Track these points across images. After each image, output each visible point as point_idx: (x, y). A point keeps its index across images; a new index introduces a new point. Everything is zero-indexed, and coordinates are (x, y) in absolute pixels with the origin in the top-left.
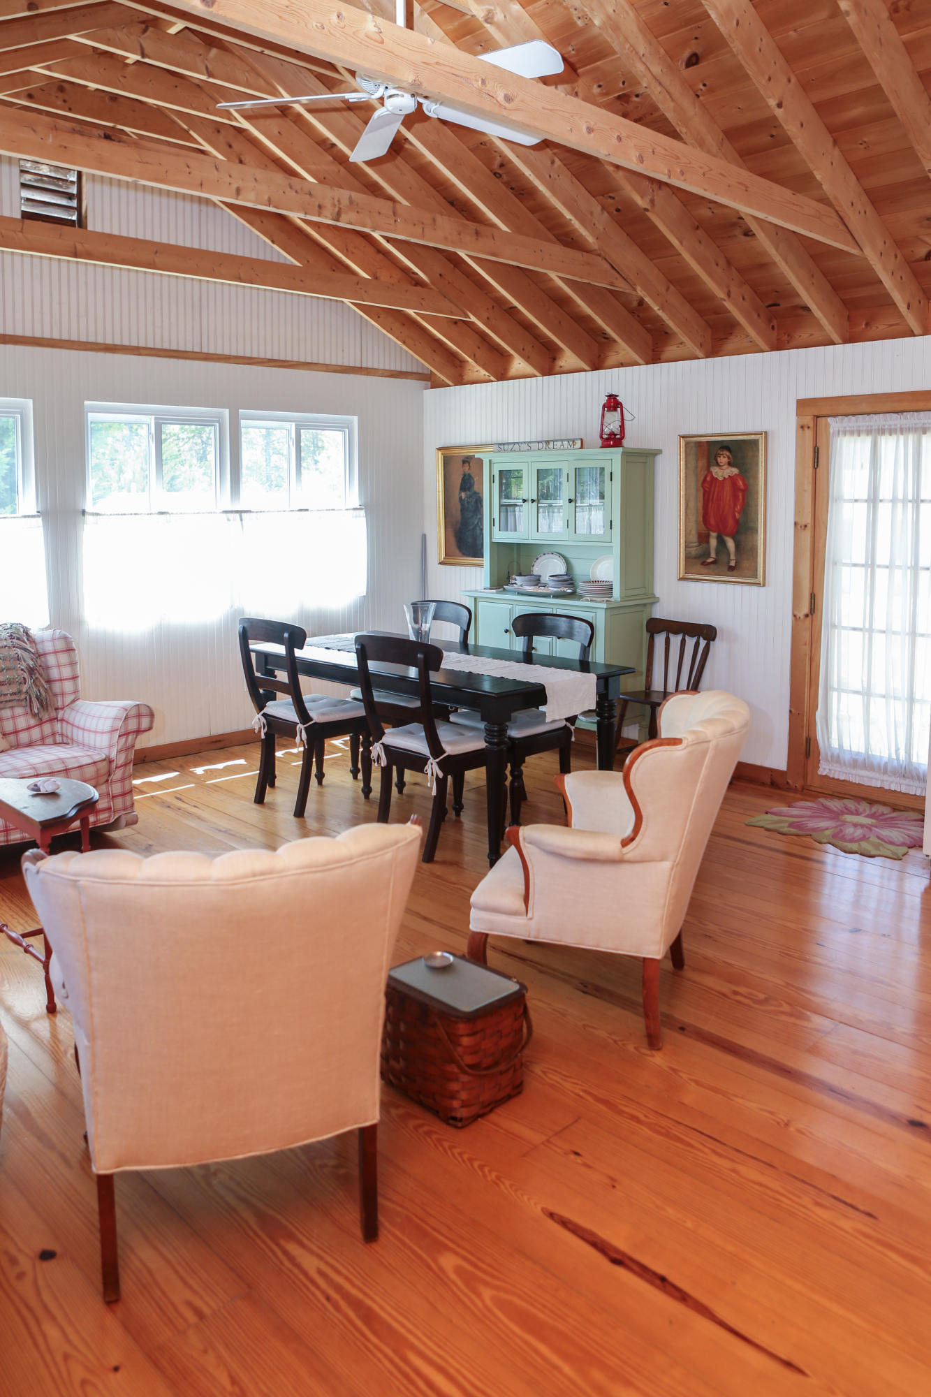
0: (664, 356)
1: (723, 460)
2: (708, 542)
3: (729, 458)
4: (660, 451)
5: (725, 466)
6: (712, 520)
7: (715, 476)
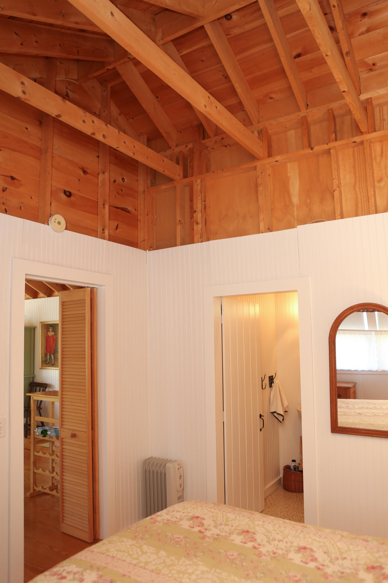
1: (51, 330)
2: (47, 356)
4: (36, 327)
5: (51, 332)
6: (48, 349)
7: (49, 335)
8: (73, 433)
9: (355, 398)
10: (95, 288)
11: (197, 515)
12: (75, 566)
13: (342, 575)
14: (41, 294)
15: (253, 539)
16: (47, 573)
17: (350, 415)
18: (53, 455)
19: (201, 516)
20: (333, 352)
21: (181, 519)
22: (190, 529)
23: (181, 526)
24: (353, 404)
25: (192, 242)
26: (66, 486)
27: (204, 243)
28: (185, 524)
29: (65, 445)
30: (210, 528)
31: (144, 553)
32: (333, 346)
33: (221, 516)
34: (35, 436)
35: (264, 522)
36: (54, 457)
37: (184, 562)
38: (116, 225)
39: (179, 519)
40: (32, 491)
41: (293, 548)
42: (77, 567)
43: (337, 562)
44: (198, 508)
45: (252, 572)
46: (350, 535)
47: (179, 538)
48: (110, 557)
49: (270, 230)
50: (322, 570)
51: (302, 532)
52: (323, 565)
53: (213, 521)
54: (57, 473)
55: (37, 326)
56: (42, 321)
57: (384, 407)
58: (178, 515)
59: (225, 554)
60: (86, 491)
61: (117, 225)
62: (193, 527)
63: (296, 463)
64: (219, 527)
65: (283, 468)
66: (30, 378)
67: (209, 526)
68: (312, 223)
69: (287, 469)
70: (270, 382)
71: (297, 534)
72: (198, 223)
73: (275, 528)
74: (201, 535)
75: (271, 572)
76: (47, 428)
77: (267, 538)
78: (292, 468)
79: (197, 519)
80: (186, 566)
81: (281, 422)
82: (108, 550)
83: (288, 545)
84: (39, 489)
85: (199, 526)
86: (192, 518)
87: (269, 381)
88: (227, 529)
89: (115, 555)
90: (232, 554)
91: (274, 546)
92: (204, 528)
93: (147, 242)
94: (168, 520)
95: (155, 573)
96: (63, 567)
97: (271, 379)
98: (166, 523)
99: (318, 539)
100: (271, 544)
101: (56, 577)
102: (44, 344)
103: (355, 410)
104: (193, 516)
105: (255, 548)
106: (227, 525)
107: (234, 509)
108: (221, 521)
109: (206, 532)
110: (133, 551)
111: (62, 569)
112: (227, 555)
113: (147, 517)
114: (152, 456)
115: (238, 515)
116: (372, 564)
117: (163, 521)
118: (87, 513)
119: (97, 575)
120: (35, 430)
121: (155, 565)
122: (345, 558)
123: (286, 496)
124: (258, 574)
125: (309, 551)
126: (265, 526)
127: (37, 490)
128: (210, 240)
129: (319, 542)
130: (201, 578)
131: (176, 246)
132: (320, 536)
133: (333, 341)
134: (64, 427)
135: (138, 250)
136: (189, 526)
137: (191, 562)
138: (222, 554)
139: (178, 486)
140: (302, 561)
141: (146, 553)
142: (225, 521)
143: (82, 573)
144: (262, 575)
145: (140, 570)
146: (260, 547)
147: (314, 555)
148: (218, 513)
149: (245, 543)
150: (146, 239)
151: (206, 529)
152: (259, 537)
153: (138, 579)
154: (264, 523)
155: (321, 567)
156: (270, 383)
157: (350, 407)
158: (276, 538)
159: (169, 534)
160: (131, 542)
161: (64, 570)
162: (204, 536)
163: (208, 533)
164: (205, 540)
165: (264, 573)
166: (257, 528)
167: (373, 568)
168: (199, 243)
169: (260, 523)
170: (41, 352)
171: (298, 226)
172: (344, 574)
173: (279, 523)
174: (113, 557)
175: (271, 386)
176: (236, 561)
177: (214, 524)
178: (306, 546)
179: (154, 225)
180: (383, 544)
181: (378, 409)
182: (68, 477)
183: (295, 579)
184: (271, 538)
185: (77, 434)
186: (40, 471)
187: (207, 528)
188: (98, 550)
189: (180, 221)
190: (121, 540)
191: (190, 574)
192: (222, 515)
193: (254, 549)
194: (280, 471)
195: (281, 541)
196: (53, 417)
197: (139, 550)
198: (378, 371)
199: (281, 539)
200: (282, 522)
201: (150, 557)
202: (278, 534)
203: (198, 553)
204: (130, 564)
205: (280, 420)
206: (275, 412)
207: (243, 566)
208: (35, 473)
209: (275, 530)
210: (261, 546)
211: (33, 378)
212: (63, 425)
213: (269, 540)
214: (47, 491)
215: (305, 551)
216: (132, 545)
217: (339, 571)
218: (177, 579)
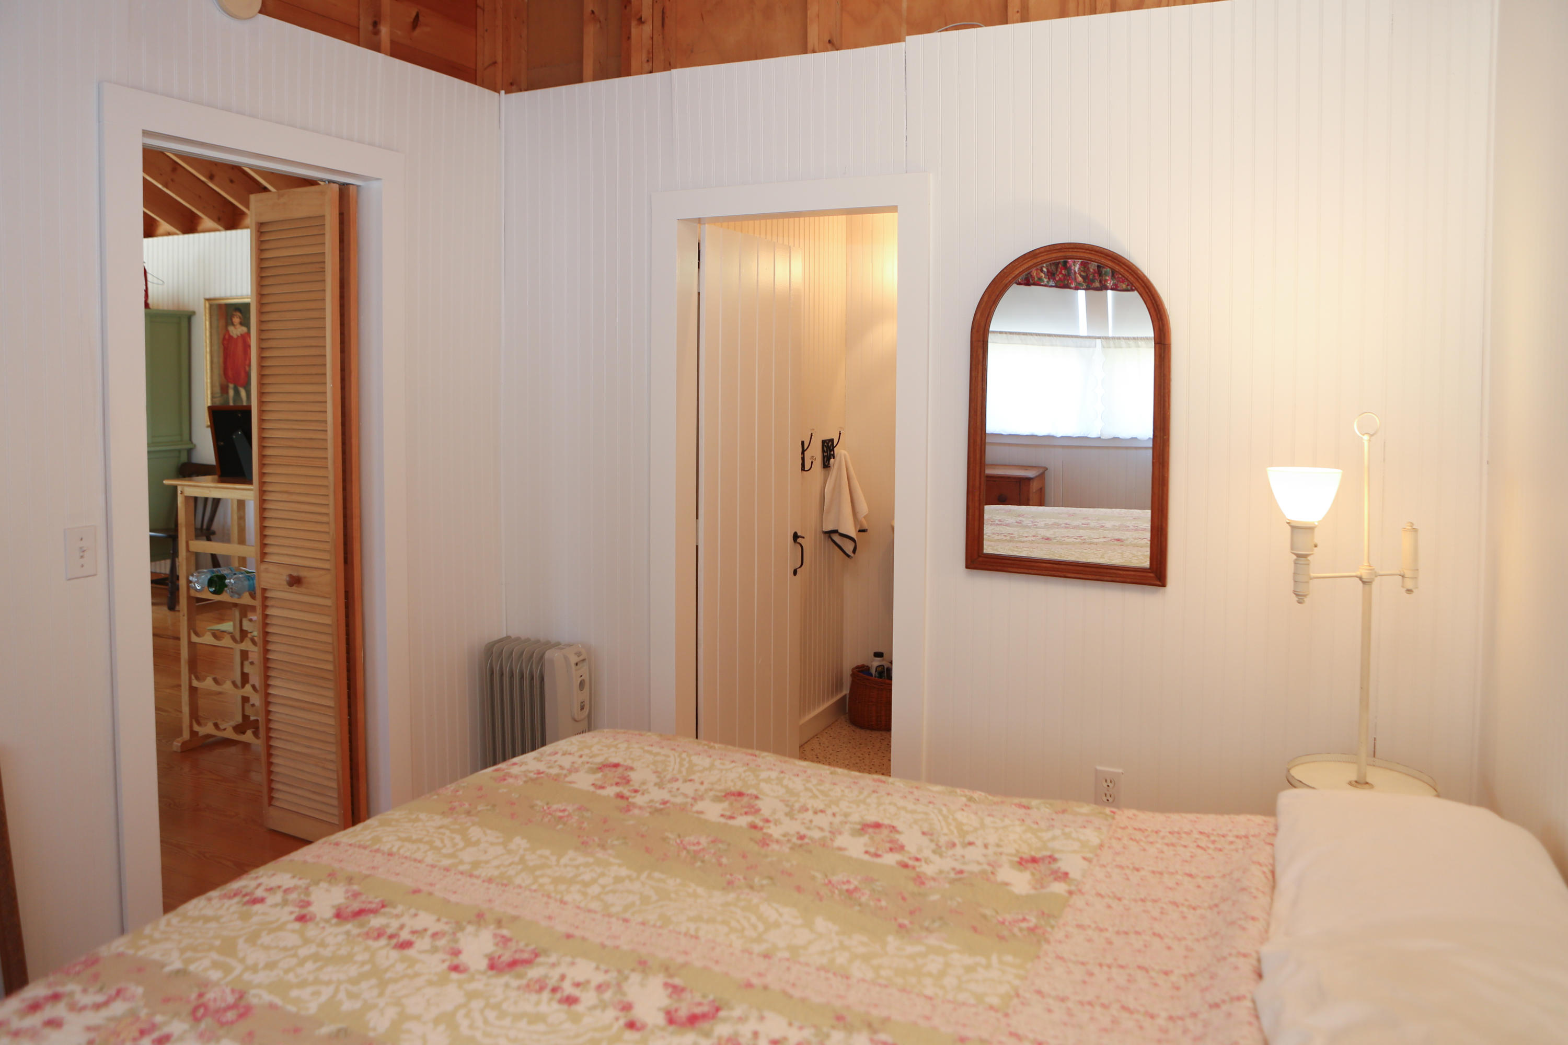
0: (200, 228)
1: (236, 320)
2: (227, 393)
3: (240, 318)
4: (194, 313)
5: (238, 326)
6: (230, 373)
7: (231, 334)
8: (295, 574)
9: (1041, 504)
10: (351, 186)
11: (614, 760)
12: (288, 876)
13: (959, 876)
14: (207, 222)
15: (753, 810)
16: (214, 894)
17: (1023, 542)
18: (242, 641)
19: (626, 764)
20: (980, 367)
21: (573, 770)
22: (593, 792)
23: (573, 785)
24: (1033, 517)
25: (623, 70)
26: (276, 712)
27: (657, 76)
28: (583, 781)
29: (273, 606)
30: (644, 787)
31: (469, 843)
32: (980, 352)
33: (675, 763)
34: (193, 593)
35: (782, 772)
36: (247, 645)
37: (571, 859)
38: (414, 14)
39: (568, 770)
40: (186, 735)
41: (847, 826)
42: (294, 877)
43: (950, 852)
44: (619, 746)
45: (741, 877)
46: (990, 798)
47: (564, 810)
48: (383, 854)
49: (833, 44)
50: (914, 868)
51: (874, 792)
52: (917, 859)
53: (655, 772)
54: (254, 687)
55: (196, 310)
56: (212, 296)
57: (1108, 525)
58: (566, 762)
59: (678, 841)
60: (331, 721)
61: (417, 16)
62: (602, 787)
63: (883, 660)
64: (669, 785)
65: (851, 672)
66: (179, 451)
67: (644, 783)
68: (946, 30)
69: (861, 674)
70: (826, 454)
71: (862, 797)
72: (643, 19)
73: (809, 785)
74: (623, 803)
75: (790, 875)
76: (224, 571)
77: (787, 805)
78: (873, 671)
79: (614, 769)
80: (577, 867)
81: (848, 556)
82: (377, 840)
83: (839, 819)
84: (207, 729)
85: (617, 784)
86: (600, 768)
87: (823, 451)
88: (688, 789)
89: (395, 850)
90: (696, 841)
91: (803, 823)
92: (631, 788)
93: (503, 70)
94: (539, 773)
95: (497, 884)
96: (257, 878)
97: (828, 447)
98: (532, 780)
99: (911, 806)
100: (796, 819)
101: (236, 899)
102: (219, 360)
103: (1037, 530)
104: (605, 763)
105: (754, 827)
106: (691, 780)
107: (711, 747)
108: (675, 772)
109: (634, 797)
110: (442, 841)
111: (253, 884)
112: (684, 842)
113: (486, 767)
114: (508, 635)
115: (720, 759)
116: (1033, 854)
117: (526, 776)
118: (336, 777)
119: (347, 891)
120: (191, 578)
121: (498, 867)
122: (971, 844)
123: (854, 739)
124: (757, 880)
125: (885, 832)
126: (785, 782)
127: (201, 734)
128: (675, 68)
129: (913, 812)
130: (614, 892)
131: (580, 80)
132: (918, 800)
133: (981, 340)
134: (268, 559)
135: (477, 88)
136: (593, 784)
137: (591, 860)
138: (671, 842)
139: (577, 707)
140: (866, 852)
141: (477, 843)
142: (684, 773)
143: (307, 889)
144: (765, 882)
145: (459, 880)
146: (767, 825)
147: (898, 840)
148: (668, 756)
149: (732, 818)
150: (499, 60)
151: (636, 791)
152: (766, 806)
153: (453, 898)
154: (782, 775)
155: (911, 863)
156: (824, 457)
157: (1024, 524)
158: (809, 806)
159: (539, 803)
160: (438, 820)
161: (259, 885)
162: (628, 806)
163: (639, 800)
164: (631, 813)
165: (771, 878)
166: (763, 785)
167: (1034, 860)
168: (644, 76)
169: (774, 775)
170: (209, 381)
171: (908, 38)
172: (965, 875)
173: (821, 775)
174: (391, 854)
175: (826, 465)
176: (704, 856)
177: (658, 780)
178: (881, 822)
179: (523, 22)
180: (1064, 811)
181: (1092, 528)
182: (281, 688)
183: (845, 887)
184: (797, 806)
185: (305, 577)
186: (208, 684)
187: (638, 788)
188: (353, 841)
189: (593, 12)
190: (414, 817)
191: (586, 884)
192: (678, 760)
193: (753, 831)
194: (844, 681)
195: (822, 811)
196: (242, 541)
197: (458, 838)
198: (1102, 438)
199: (821, 807)
200: (828, 772)
201: (486, 852)
202: (815, 797)
203: (609, 841)
204: (433, 866)
205: (847, 552)
206: (836, 532)
207: (720, 865)
208: (193, 690)
209: (807, 789)
210: (771, 825)
211: (190, 451)
212: (267, 556)
213: (792, 809)
214: (230, 734)
215: (877, 830)
216: (441, 827)
217: (954, 869)
218: (553, 895)
